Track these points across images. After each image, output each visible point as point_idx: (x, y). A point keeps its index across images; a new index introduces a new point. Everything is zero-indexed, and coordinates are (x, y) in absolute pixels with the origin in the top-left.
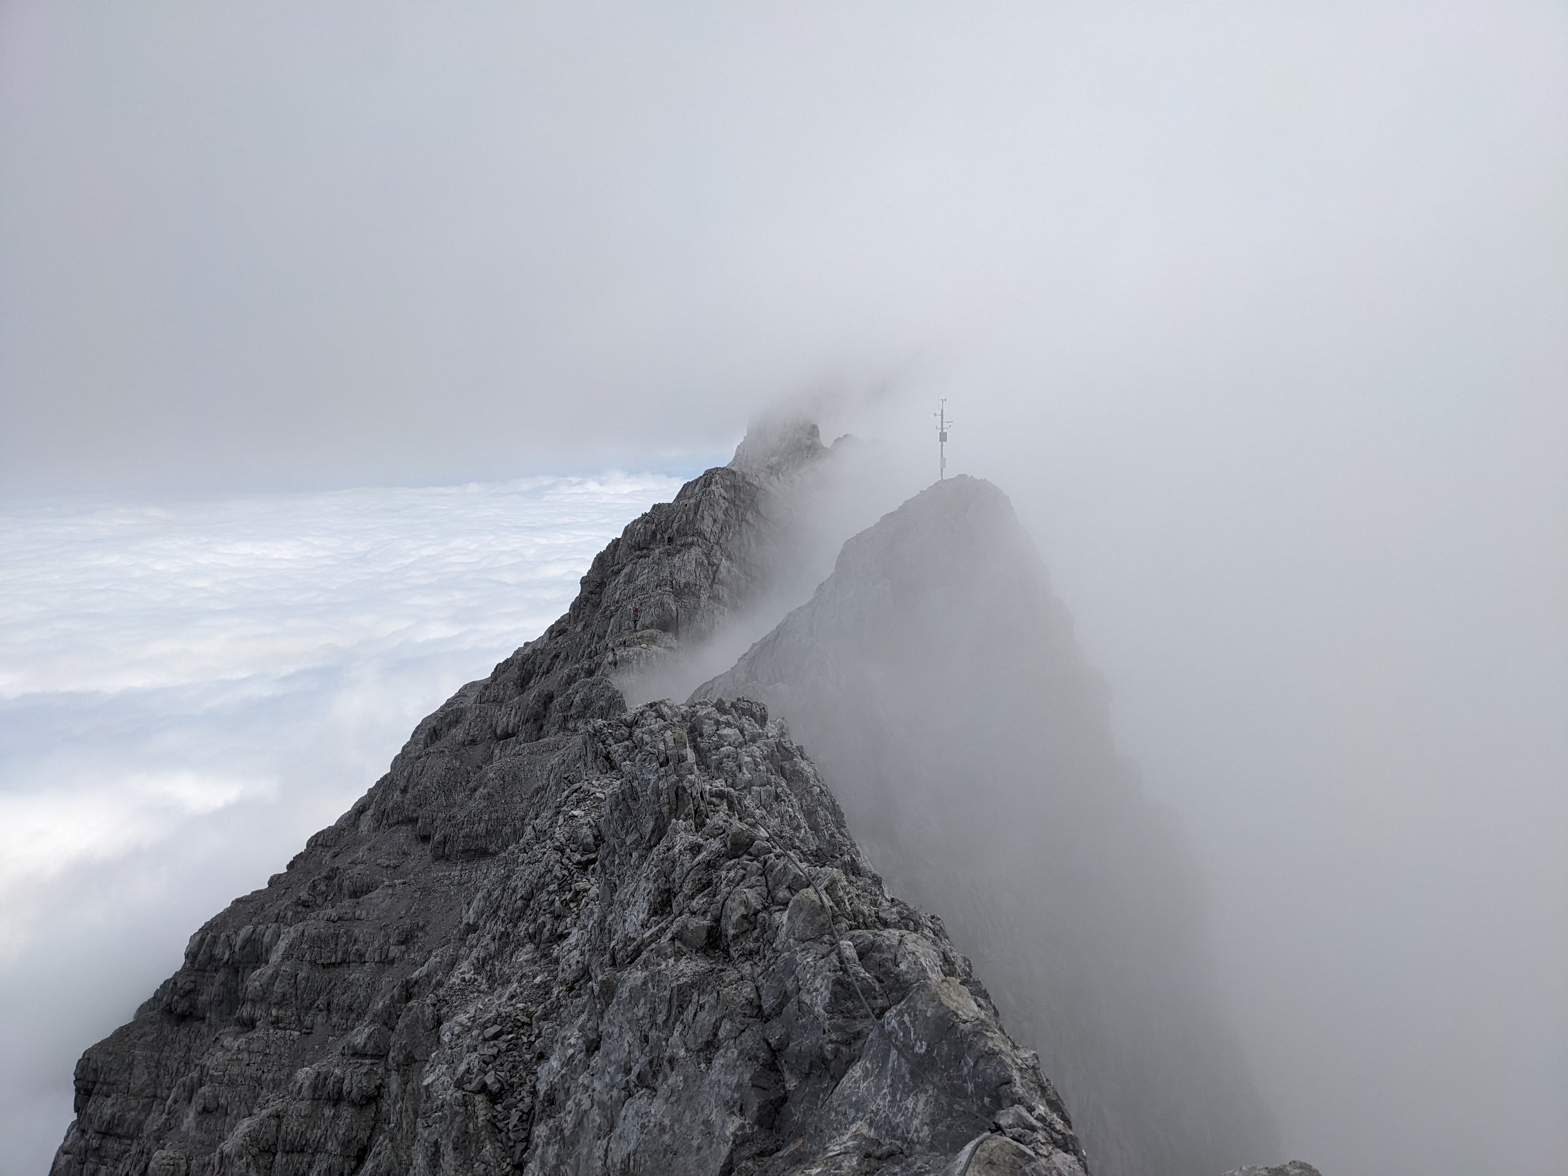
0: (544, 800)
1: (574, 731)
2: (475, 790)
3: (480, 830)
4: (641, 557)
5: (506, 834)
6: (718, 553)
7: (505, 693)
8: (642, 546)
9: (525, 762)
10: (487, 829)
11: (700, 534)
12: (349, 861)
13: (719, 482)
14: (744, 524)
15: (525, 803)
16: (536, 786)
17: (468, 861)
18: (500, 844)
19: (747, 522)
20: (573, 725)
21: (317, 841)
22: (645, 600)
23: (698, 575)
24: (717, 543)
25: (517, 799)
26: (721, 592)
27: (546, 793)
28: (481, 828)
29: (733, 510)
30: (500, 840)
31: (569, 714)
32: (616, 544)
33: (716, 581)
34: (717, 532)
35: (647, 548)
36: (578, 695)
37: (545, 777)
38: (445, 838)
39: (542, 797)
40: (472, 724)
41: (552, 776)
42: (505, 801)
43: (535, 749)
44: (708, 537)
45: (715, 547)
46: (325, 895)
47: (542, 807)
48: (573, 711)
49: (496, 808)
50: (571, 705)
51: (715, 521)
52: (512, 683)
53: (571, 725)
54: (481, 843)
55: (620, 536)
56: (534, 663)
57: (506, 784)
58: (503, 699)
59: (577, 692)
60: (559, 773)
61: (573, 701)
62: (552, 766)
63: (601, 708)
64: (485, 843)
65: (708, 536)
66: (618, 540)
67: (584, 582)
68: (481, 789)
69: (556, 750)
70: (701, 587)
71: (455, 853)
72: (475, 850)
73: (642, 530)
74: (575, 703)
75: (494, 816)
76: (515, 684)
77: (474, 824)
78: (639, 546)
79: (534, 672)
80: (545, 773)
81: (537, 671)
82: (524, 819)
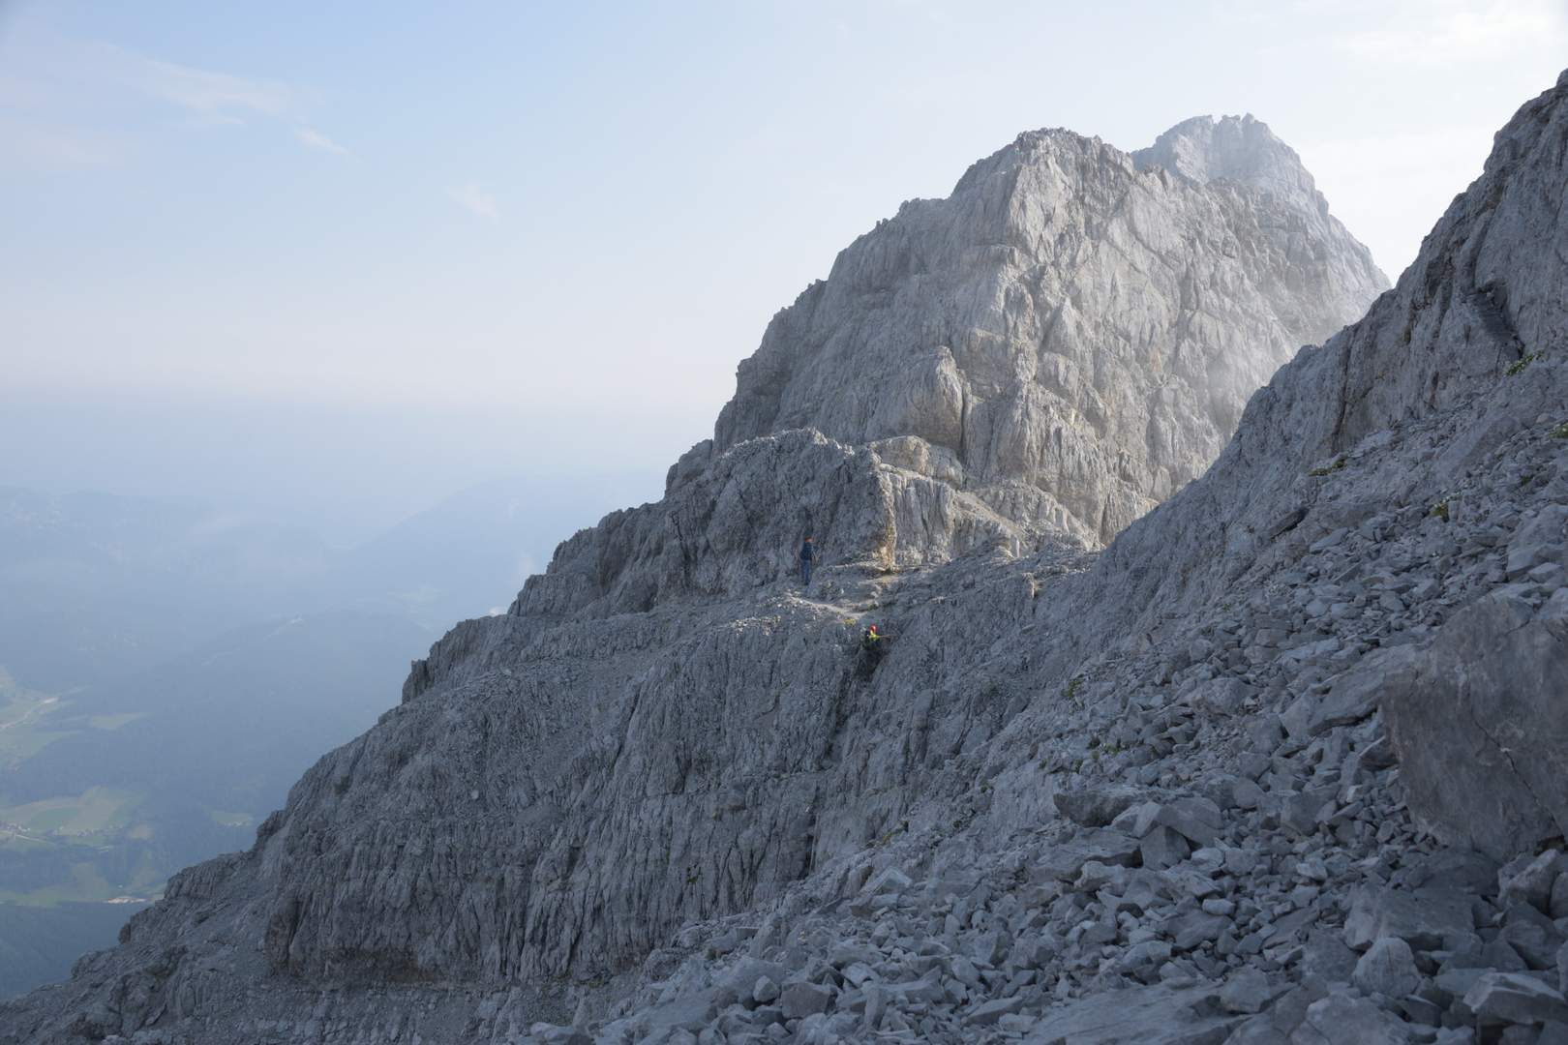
0: (603, 802)
1: (713, 592)
2: (403, 760)
3: (392, 887)
4: (874, 306)
5: (472, 909)
6: (1056, 285)
7: (569, 598)
8: (876, 283)
9: (557, 680)
10: (414, 889)
11: (1018, 239)
12: (212, 935)
13: (1051, 149)
14: (1104, 247)
15: (543, 807)
16: (581, 752)
17: (350, 989)
18: (451, 942)
19: (1112, 244)
20: (713, 574)
21: (181, 886)
22: (885, 379)
23: (1011, 324)
24: (1055, 264)
25: (518, 793)
26: (1062, 368)
27: (610, 775)
28: (395, 886)
29: (1081, 211)
30: (453, 927)
31: (702, 541)
32: (817, 291)
33: (1051, 343)
34: (1052, 241)
35: (887, 289)
36: (732, 482)
37: (611, 724)
38: (297, 904)
39: (597, 792)
40: (496, 654)
41: (635, 719)
42: (482, 797)
43: (590, 644)
44: (1033, 249)
45: (1051, 270)
46: (142, 1012)
47: (593, 825)
48: (714, 531)
49: (449, 818)
50: (708, 516)
51: (1048, 219)
52: (584, 577)
53: (703, 576)
54: (390, 931)
55: (825, 278)
56: (630, 532)
57: (491, 744)
58: (564, 608)
59: (728, 476)
60: (658, 707)
61: (714, 503)
62: (637, 688)
63: (807, 514)
64: (404, 932)
65: (1033, 247)
66: (821, 284)
67: (746, 370)
68: (418, 757)
69: (653, 645)
70: (1019, 351)
71: (317, 956)
72: (376, 955)
73: (877, 249)
74: (720, 506)
75: (441, 844)
76: (590, 579)
77: (378, 866)
78: (870, 285)
79: (630, 550)
80: (614, 711)
81: (636, 549)
82: (533, 862)
